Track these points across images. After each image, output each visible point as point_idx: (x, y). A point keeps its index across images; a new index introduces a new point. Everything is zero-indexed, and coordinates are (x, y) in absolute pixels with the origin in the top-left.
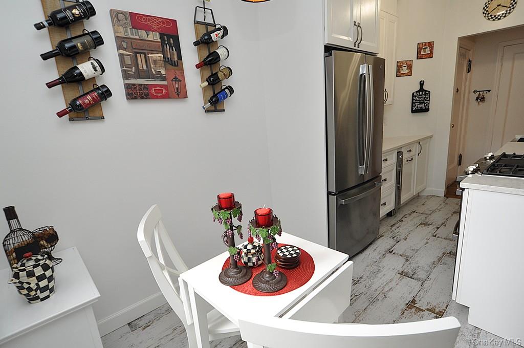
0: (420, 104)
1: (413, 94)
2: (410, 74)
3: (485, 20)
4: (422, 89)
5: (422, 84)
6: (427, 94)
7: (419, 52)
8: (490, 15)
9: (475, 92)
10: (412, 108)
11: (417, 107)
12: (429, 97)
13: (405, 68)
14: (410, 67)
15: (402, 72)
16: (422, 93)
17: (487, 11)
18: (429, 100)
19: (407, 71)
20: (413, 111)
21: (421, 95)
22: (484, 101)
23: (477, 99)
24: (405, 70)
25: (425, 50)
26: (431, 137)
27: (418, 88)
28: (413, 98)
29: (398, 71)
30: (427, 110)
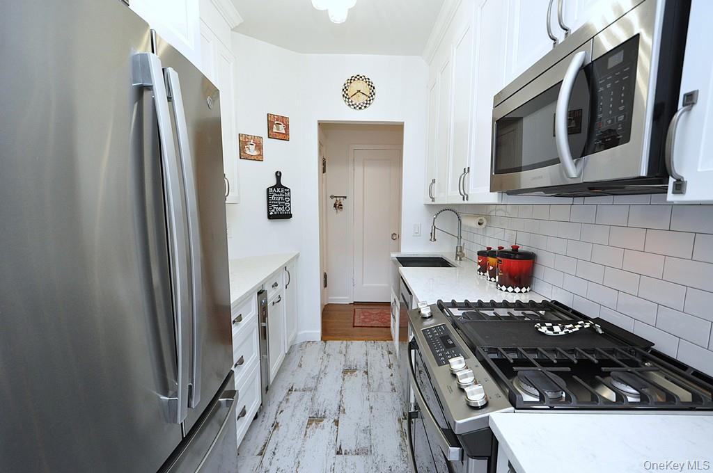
0: (279, 207)
1: (268, 189)
2: (259, 158)
3: (345, 105)
4: (278, 185)
5: (278, 176)
6: (287, 192)
7: (270, 128)
8: (350, 100)
9: (332, 197)
10: (269, 212)
11: (275, 211)
12: (290, 197)
13: (252, 148)
14: (259, 147)
15: (248, 152)
16: (280, 190)
17: (347, 94)
18: (290, 202)
19: (255, 153)
20: (270, 217)
21: (279, 193)
22: (341, 208)
23: (335, 206)
24: (252, 151)
25: (278, 127)
26: (297, 257)
27: (274, 183)
28: (268, 197)
29: (242, 149)
30: (289, 216)
